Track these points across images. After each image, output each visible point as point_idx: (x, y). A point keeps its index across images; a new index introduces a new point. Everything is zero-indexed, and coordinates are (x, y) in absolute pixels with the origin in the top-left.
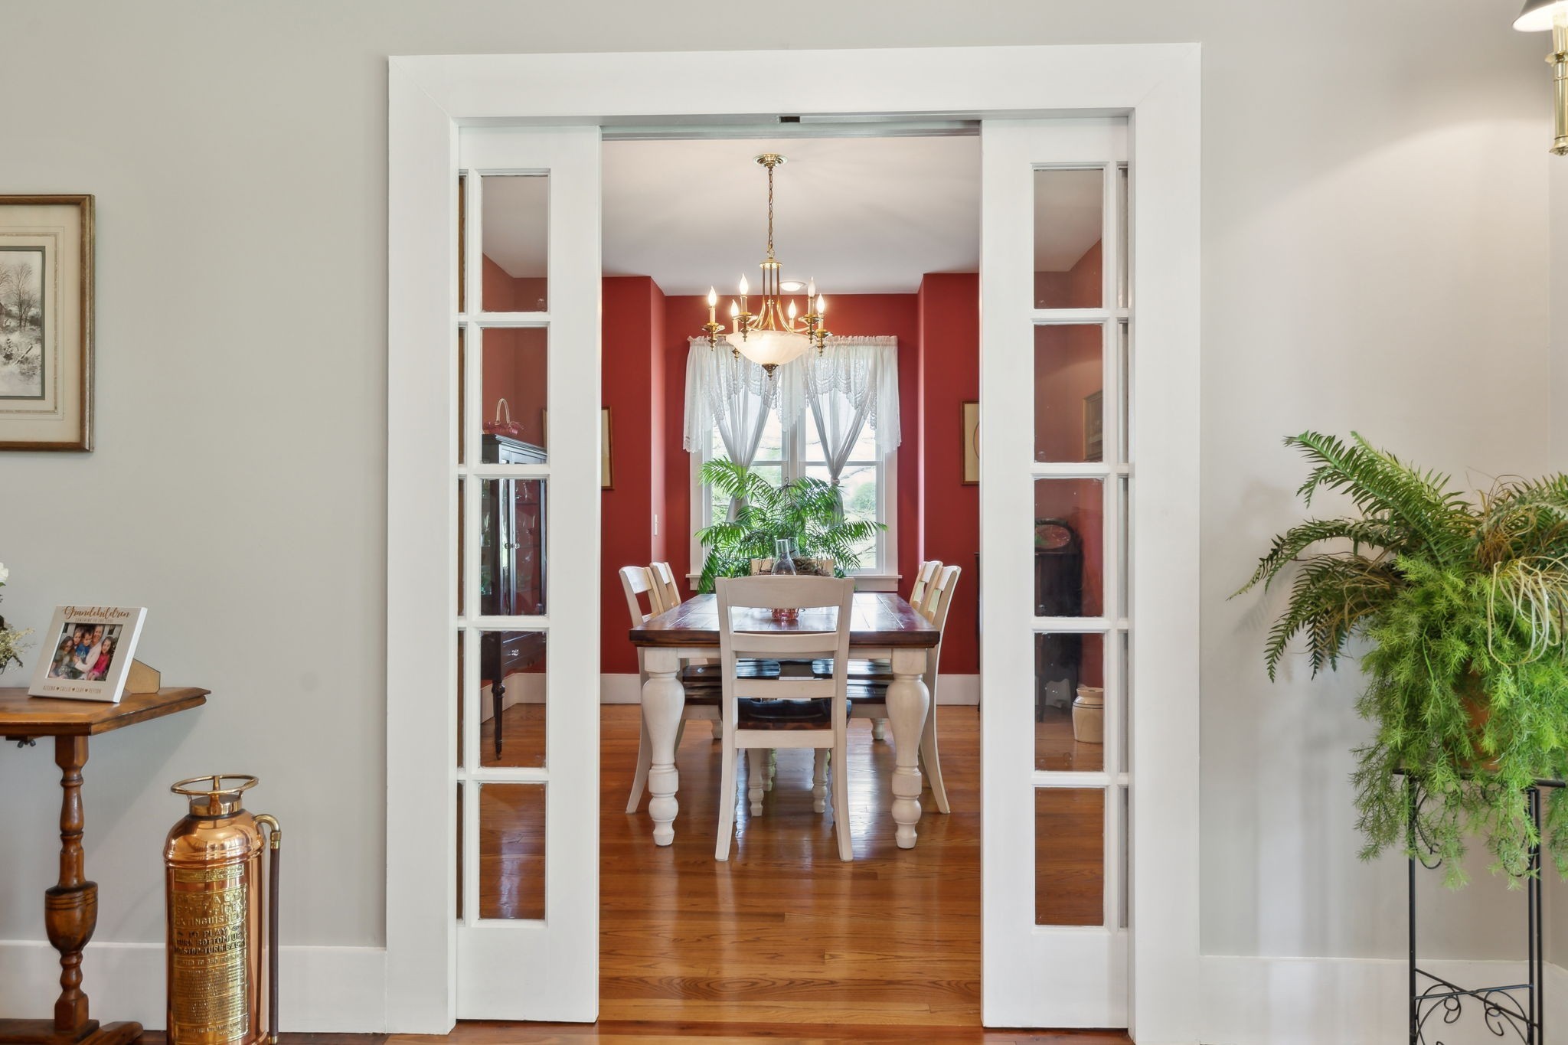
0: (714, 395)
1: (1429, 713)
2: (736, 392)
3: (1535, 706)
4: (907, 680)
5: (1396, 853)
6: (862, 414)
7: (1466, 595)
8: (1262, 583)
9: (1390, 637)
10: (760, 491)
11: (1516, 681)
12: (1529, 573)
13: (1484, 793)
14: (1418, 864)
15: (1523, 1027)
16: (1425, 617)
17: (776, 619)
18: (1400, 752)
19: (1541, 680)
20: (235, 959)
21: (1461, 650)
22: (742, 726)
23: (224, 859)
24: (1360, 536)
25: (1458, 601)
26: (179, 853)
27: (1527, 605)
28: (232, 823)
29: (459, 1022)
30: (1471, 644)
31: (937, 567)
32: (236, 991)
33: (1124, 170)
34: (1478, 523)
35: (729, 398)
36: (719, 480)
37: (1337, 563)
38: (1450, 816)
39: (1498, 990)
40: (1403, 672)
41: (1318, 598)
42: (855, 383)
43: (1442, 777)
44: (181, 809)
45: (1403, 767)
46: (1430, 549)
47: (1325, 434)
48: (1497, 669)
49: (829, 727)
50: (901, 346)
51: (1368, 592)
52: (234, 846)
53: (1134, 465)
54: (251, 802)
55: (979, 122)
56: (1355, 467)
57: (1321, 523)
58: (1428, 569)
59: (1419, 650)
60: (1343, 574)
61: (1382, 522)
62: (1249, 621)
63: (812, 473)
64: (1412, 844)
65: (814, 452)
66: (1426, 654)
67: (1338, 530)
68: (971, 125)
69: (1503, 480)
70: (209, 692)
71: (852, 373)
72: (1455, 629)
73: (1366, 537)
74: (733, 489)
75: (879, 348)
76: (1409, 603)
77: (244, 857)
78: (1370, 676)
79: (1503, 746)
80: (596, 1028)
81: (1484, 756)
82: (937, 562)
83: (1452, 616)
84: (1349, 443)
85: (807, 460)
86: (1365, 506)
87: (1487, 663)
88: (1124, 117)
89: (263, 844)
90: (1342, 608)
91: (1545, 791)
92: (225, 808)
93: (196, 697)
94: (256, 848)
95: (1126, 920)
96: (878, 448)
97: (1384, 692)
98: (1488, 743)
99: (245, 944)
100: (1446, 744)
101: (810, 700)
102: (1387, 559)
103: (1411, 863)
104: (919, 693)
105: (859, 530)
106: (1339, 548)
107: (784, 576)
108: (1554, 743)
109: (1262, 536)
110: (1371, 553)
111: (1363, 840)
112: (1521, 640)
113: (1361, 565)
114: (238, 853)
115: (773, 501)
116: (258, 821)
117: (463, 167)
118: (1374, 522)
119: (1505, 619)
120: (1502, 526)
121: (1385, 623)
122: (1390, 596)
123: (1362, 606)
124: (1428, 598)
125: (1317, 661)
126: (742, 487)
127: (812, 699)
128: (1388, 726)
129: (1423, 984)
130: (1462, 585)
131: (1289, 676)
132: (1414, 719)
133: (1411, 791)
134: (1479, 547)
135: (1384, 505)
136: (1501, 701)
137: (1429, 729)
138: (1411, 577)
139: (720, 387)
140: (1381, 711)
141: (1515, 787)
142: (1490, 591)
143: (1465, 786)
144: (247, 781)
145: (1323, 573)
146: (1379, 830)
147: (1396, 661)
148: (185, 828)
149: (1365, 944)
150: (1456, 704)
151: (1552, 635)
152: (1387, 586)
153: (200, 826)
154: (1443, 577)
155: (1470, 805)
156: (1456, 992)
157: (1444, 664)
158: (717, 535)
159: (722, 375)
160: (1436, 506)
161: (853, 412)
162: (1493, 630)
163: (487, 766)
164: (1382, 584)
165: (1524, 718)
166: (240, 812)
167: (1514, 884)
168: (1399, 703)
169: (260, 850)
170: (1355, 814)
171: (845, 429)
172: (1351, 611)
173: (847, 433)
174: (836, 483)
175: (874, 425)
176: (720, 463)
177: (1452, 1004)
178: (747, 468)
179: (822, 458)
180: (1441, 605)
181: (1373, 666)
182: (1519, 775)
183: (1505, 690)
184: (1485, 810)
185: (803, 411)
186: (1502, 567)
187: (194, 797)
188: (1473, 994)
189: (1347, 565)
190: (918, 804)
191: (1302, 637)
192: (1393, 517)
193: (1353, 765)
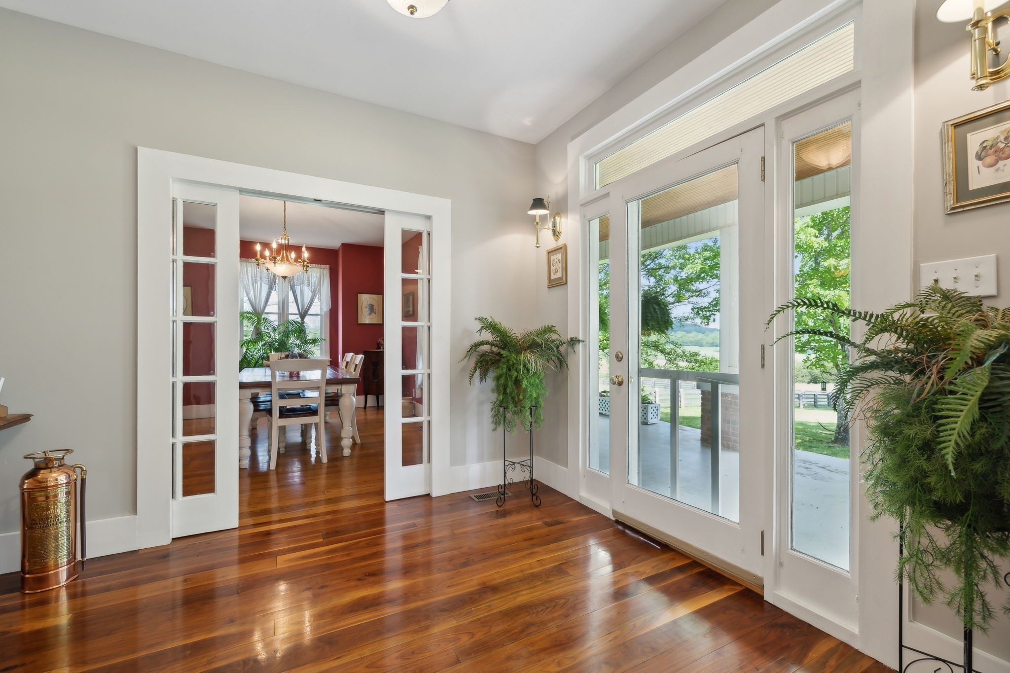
0: (246, 283)
1: (508, 391)
2: (256, 282)
3: (531, 387)
4: (347, 396)
5: (500, 429)
6: (314, 295)
7: (516, 360)
8: (467, 358)
9: (499, 372)
10: (269, 325)
11: (527, 381)
12: (530, 354)
13: (520, 410)
14: (506, 430)
15: (529, 468)
16: (508, 366)
17: (291, 375)
18: (502, 402)
19: (532, 381)
20: (63, 527)
21: (515, 374)
22: (280, 417)
23: (57, 485)
24: (492, 344)
25: (515, 362)
26: (30, 485)
27: (529, 362)
28: (60, 469)
29: (173, 539)
30: (518, 372)
31: (353, 355)
32: (63, 541)
33: (429, 234)
34: (519, 341)
35: (253, 285)
36: (249, 320)
37: (486, 352)
38: (513, 417)
39: (523, 461)
40: (502, 381)
41: (482, 361)
42: (312, 283)
43: (511, 406)
44: (30, 466)
45: (502, 405)
46: (508, 348)
47: (484, 317)
48: (523, 378)
49: (317, 415)
50: (331, 269)
51: (494, 360)
52: (62, 479)
53: (432, 323)
54: (69, 460)
55: (384, 212)
56: (492, 326)
57: (483, 341)
58: (508, 353)
59: (506, 374)
60: (488, 355)
61: (497, 341)
62: (463, 369)
63: (291, 318)
64: (504, 425)
65: (293, 309)
66: (508, 376)
67: (487, 343)
68: (382, 212)
69: (525, 330)
70: (33, 415)
71: (310, 279)
72: (514, 368)
73: (494, 345)
74: (255, 324)
75: (322, 270)
76: (504, 362)
77: (68, 484)
78: (495, 382)
79: (524, 397)
80: (238, 529)
81: (520, 401)
82: (352, 354)
83: (513, 365)
84: (490, 320)
85: (290, 313)
86: (493, 337)
87: (521, 377)
88: (429, 218)
89: (77, 477)
90: (488, 364)
91: (533, 408)
92: (56, 464)
93: (26, 418)
94: (74, 479)
95: (429, 461)
96: (321, 309)
97: (498, 386)
98: (521, 397)
99: (68, 521)
100: (512, 398)
101: (300, 406)
102: (498, 351)
103: (504, 430)
104: (352, 400)
105: (314, 341)
106: (486, 348)
107: (294, 359)
108: (535, 396)
109: (467, 344)
110: (495, 349)
111: (493, 426)
112: (528, 370)
113: (492, 352)
114: (65, 482)
115: (275, 329)
116: (73, 468)
117: (175, 197)
118: (496, 341)
119: (525, 366)
120: (525, 342)
121: (498, 368)
122: (499, 360)
123: (493, 363)
124: (508, 361)
125: (481, 380)
126: (259, 323)
127: (301, 406)
128: (499, 395)
129: (507, 463)
130: (516, 357)
131: (474, 385)
132: (505, 393)
133: (504, 411)
134: (519, 347)
135: (498, 336)
136: (524, 386)
137: (508, 395)
138: (504, 355)
139: (248, 280)
140: (497, 391)
141: (527, 408)
142: (522, 359)
143: (516, 409)
144: (67, 451)
145: (483, 355)
146: (497, 423)
147: (501, 377)
148: (32, 474)
149: (493, 457)
150: (514, 388)
151: (534, 370)
152: (499, 358)
153: (41, 472)
154: (512, 355)
155: (517, 414)
156: (514, 463)
157: (512, 378)
158: (249, 343)
159: (249, 275)
160: (510, 337)
161: (310, 294)
162: (522, 368)
163: (186, 436)
164: (498, 358)
165: (529, 390)
166: (64, 465)
167: (526, 432)
168: (501, 389)
169: (76, 480)
170: (491, 420)
171: (307, 300)
172: (490, 365)
173: (308, 302)
174: (303, 322)
175: (320, 300)
176: (249, 313)
177: (513, 466)
178: (261, 315)
179: (298, 313)
180: (511, 363)
181: (495, 380)
182: (528, 405)
183: (525, 383)
184: (520, 414)
185: (288, 292)
186: (524, 353)
187: (37, 460)
188: (518, 463)
189: (489, 353)
190: (351, 440)
191: (478, 373)
192: (500, 339)
193: (490, 406)
